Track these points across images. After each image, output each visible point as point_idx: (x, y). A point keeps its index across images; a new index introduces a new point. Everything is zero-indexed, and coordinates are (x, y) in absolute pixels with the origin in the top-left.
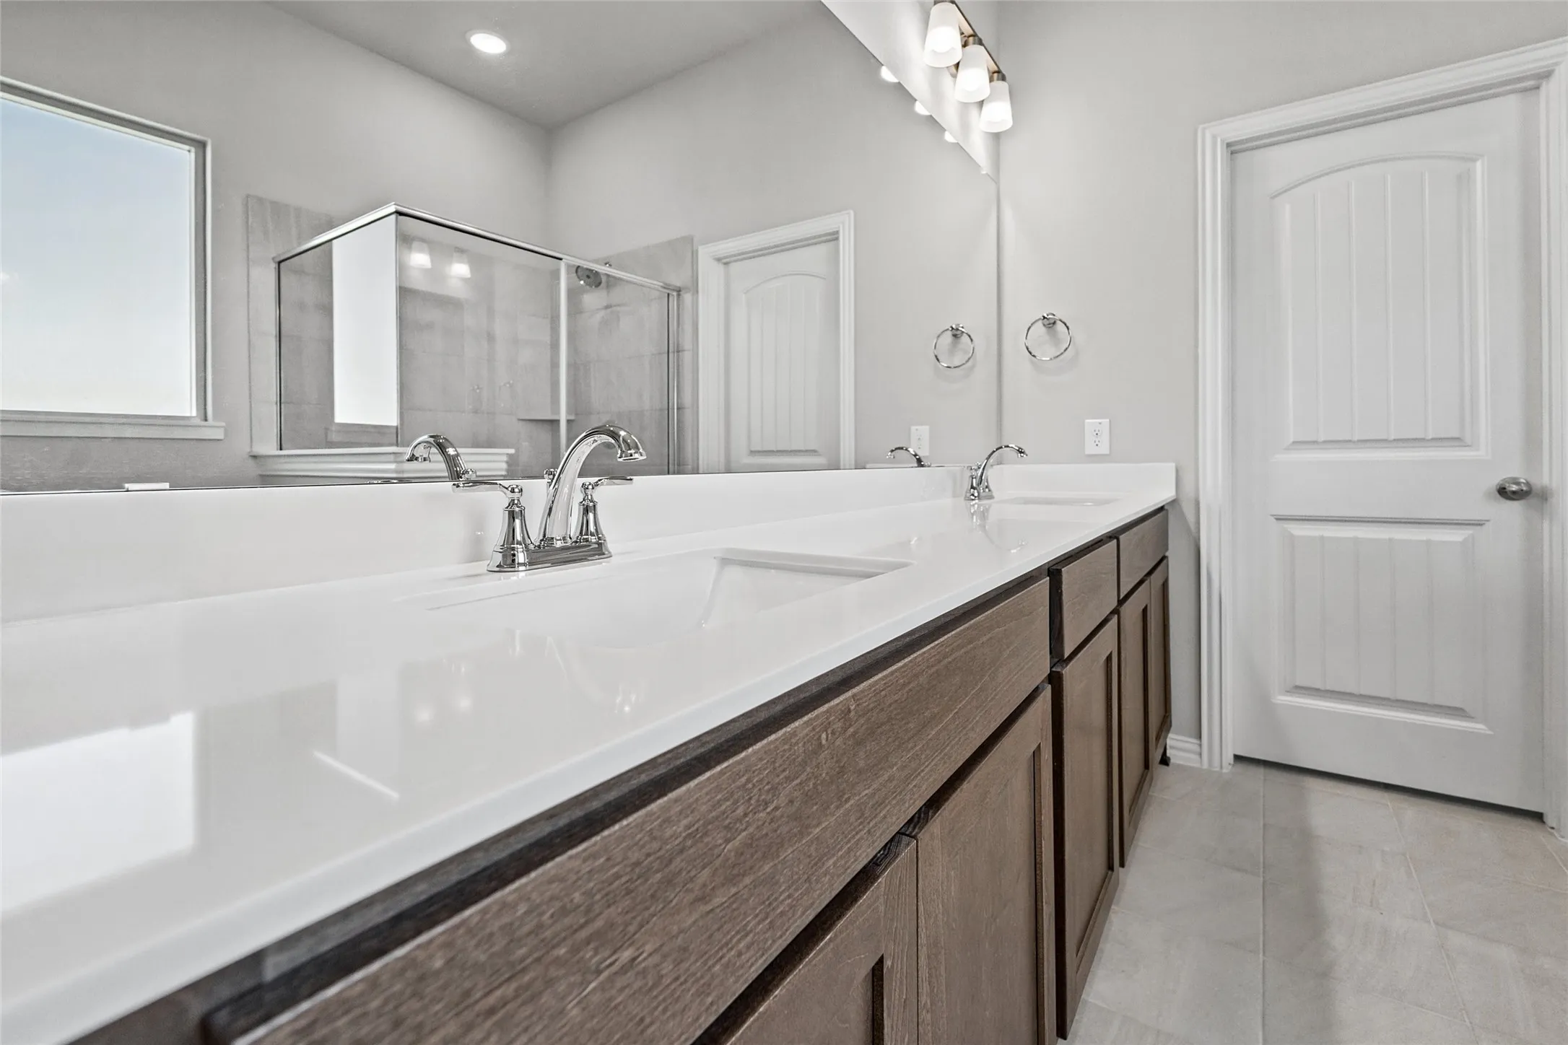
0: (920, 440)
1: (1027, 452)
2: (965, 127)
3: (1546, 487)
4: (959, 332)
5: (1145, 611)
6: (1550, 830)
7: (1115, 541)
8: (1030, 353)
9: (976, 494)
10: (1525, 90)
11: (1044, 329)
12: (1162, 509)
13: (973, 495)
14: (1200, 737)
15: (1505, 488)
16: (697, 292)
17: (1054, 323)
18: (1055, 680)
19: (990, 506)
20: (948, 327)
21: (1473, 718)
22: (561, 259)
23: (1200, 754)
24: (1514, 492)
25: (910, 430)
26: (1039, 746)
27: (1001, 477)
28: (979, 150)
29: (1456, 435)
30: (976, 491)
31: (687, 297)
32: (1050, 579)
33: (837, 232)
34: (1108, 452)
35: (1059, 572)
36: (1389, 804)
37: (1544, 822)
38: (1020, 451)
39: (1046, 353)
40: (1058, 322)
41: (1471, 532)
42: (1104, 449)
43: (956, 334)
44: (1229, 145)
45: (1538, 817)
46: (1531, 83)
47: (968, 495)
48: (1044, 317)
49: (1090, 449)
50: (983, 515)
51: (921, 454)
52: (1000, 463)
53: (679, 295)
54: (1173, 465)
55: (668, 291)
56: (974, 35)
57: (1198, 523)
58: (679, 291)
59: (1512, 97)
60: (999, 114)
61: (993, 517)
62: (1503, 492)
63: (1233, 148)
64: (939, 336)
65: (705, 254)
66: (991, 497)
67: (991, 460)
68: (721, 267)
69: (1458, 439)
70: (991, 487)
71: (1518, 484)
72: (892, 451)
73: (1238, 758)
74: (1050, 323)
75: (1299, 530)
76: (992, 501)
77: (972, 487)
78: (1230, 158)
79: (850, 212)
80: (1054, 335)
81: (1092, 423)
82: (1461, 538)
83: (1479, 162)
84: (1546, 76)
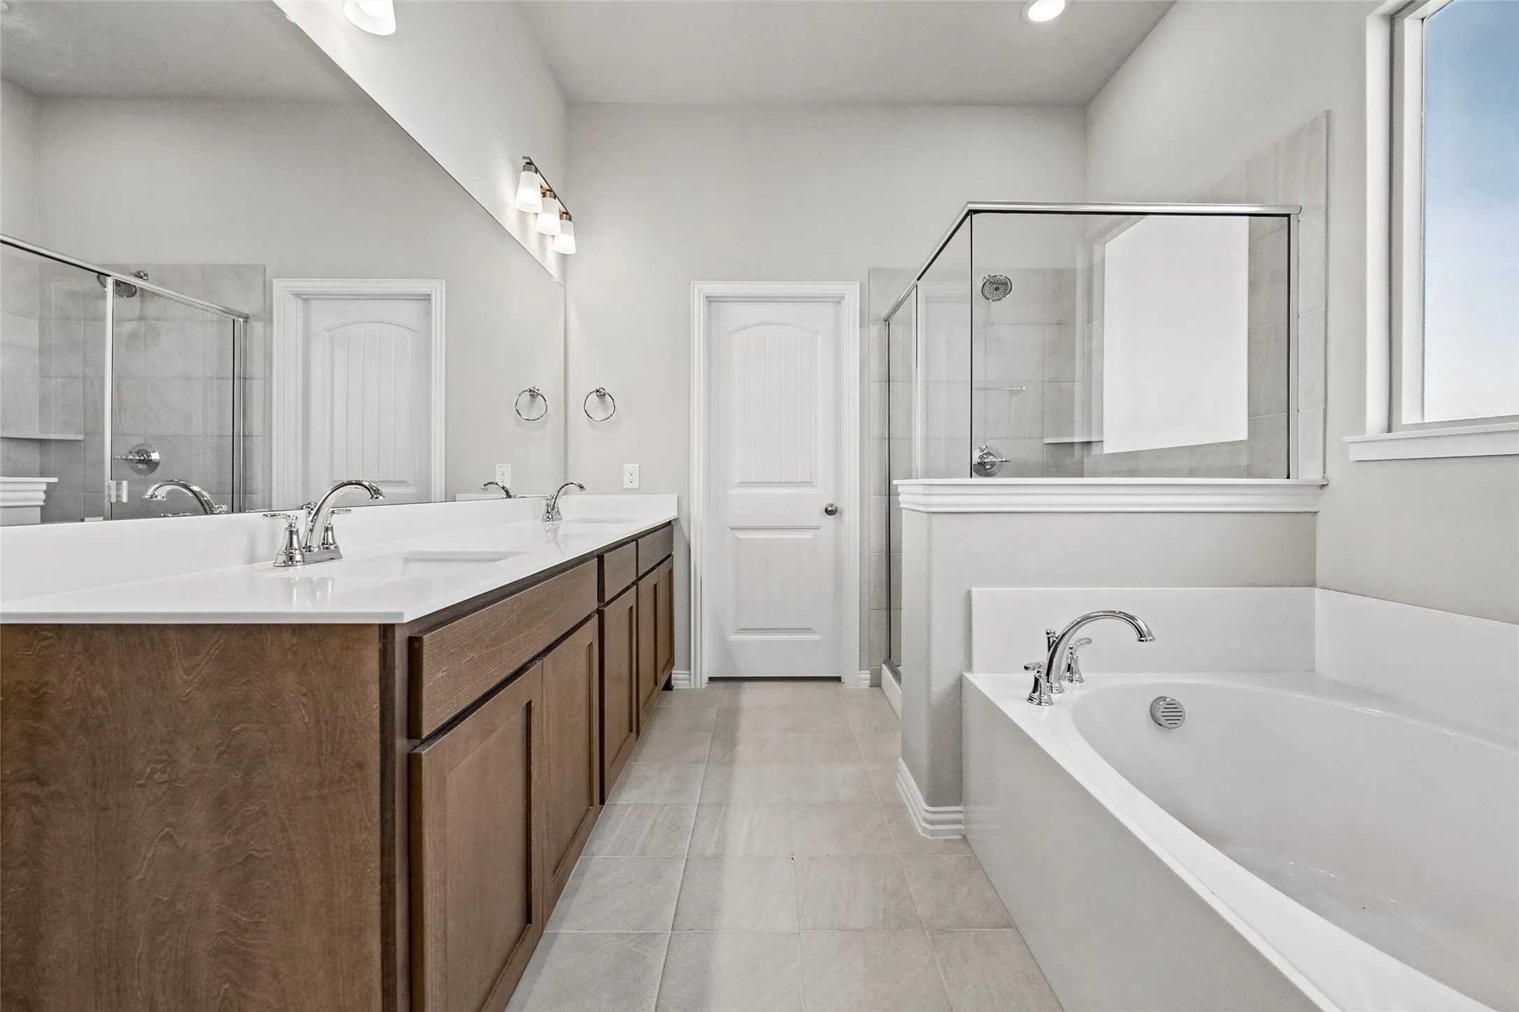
0: (504, 475)
1: (585, 488)
2: (543, 248)
3: (841, 510)
4: (535, 394)
5: (655, 586)
6: (843, 685)
7: (635, 542)
8: (588, 415)
9: (550, 517)
10: (835, 302)
11: (596, 399)
12: (670, 523)
13: (548, 517)
14: (689, 669)
15: (827, 509)
16: (271, 321)
17: (604, 395)
18: (600, 613)
19: (560, 526)
20: (527, 388)
21: (815, 632)
22: (109, 276)
23: (690, 680)
24: (830, 511)
25: (500, 467)
26: (592, 643)
27: (569, 504)
28: (552, 265)
29: (809, 480)
30: (550, 515)
31: (257, 327)
32: (598, 561)
33: (429, 295)
34: (637, 486)
35: (603, 556)
37: (841, 682)
38: (581, 487)
39: (598, 415)
40: (607, 395)
41: (815, 533)
42: (634, 485)
43: (533, 394)
44: (707, 297)
45: (838, 679)
46: (837, 300)
47: (545, 517)
48: (598, 391)
49: (627, 485)
50: (555, 530)
51: (507, 486)
52: (565, 494)
53: (246, 322)
54: (676, 496)
55: (234, 317)
56: (551, 190)
57: (689, 533)
58: (246, 318)
59: (831, 304)
60: (566, 242)
61: (561, 533)
62: (827, 511)
63: (710, 299)
64: (520, 395)
65: (280, 287)
66: (561, 519)
67: (561, 493)
68: (300, 302)
69: (810, 482)
70: (560, 511)
71: (832, 507)
72: (485, 485)
73: (711, 679)
74: (601, 394)
75: (742, 535)
76: (561, 521)
77: (548, 512)
78: (709, 305)
79: (441, 283)
80: (604, 403)
81: (628, 467)
82: (810, 536)
83: (819, 335)
84: (843, 298)
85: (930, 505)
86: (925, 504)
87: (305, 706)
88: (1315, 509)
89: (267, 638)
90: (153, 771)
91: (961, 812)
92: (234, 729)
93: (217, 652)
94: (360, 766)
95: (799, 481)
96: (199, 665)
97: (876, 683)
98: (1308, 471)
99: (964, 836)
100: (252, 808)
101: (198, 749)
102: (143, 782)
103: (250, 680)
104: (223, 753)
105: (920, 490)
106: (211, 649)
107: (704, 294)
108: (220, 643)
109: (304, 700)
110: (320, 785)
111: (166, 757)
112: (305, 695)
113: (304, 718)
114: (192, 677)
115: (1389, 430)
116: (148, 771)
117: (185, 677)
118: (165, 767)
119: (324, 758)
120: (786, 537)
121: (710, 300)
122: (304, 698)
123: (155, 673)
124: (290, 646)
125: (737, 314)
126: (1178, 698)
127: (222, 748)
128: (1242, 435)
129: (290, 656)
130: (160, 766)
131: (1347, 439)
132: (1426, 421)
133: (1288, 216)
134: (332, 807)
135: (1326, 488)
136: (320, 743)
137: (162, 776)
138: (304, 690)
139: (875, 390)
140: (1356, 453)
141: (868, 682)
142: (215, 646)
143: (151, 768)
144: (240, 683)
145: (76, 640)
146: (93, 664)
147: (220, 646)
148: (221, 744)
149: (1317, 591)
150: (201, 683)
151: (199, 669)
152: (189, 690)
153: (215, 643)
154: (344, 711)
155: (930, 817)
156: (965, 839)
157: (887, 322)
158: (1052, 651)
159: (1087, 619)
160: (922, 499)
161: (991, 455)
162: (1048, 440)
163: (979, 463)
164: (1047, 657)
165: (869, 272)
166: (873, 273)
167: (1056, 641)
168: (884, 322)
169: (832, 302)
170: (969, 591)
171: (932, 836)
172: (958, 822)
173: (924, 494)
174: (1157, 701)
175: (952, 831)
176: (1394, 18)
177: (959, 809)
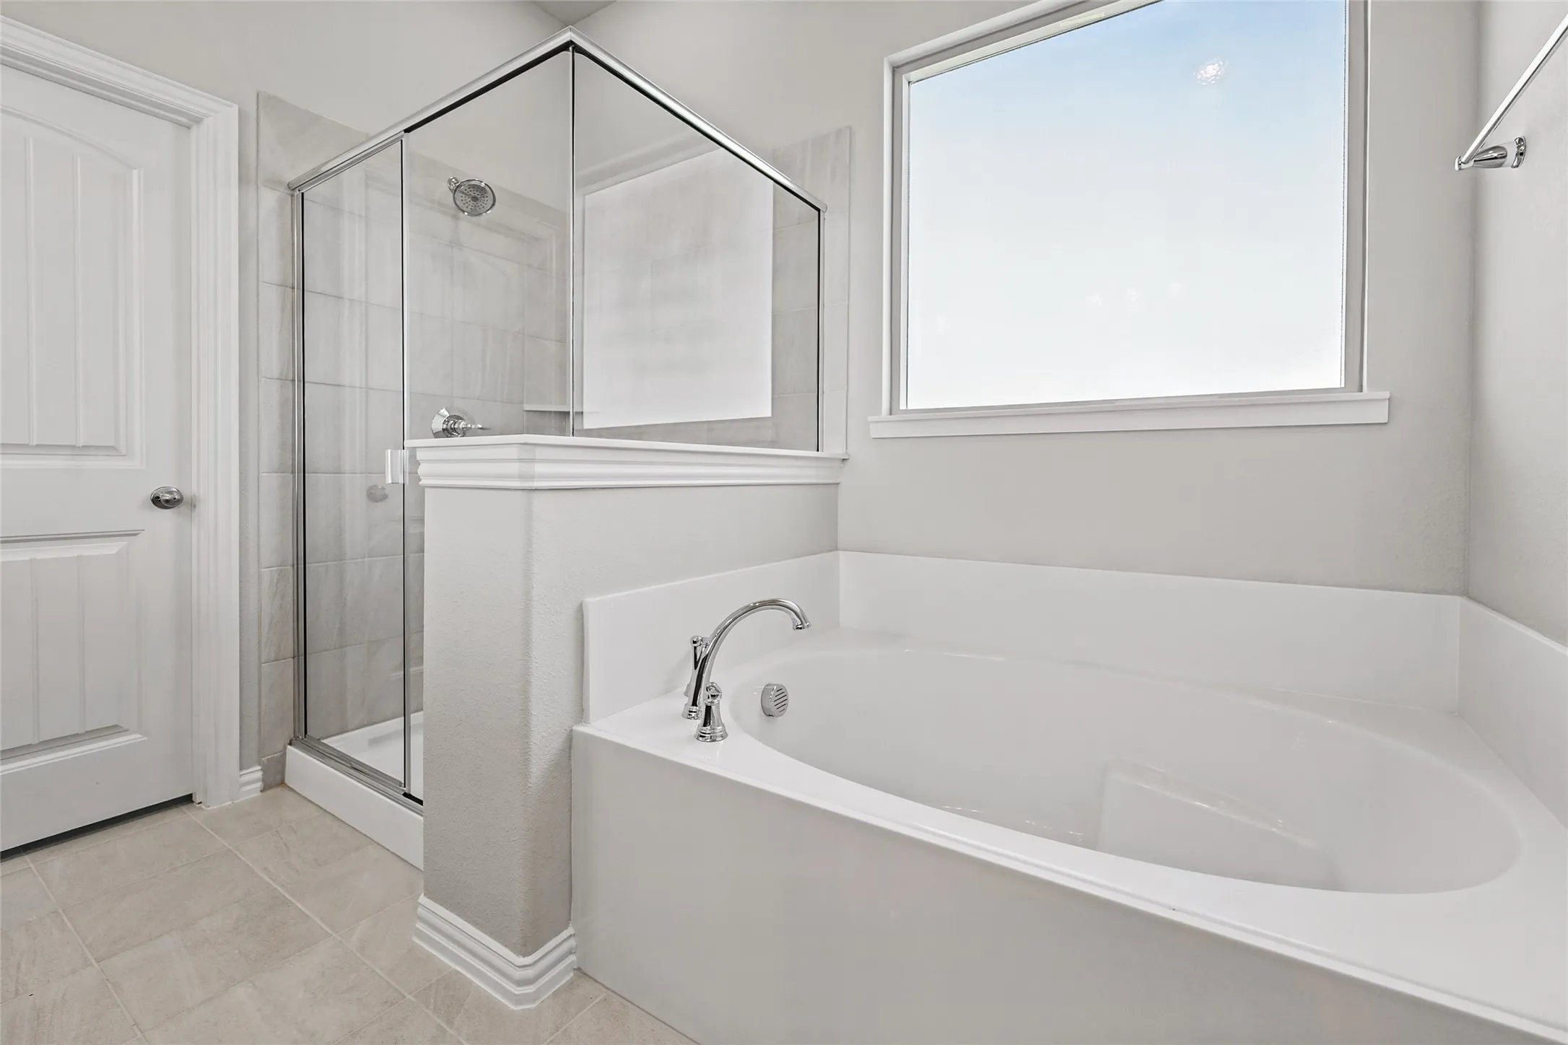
3: (194, 496)
6: (198, 805)
10: (177, 123)
15: (159, 498)
21: (127, 730)
24: (167, 501)
29: (111, 444)
36: (32, 866)
37: (193, 802)
41: (125, 543)
45: (188, 799)
46: (185, 120)
62: (156, 501)
69: (112, 448)
71: (171, 493)
82: (114, 552)
83: (135, 172)
84: (198, 121)
85: (532, 477)
86: (522, 477)
88: (838, 481)
91: (570, 937)
97: (275, 779)
98: (832, 447)
99: (575, 969)
115: (891, 414)
120: (40, 556)
126: (784, 682)
128: (768, 412)
131: (870, 419)
132: (909, 408)
133: (818, 208)
135: (846, 462)
139: (272, 301)
140: (876, 432)
141: (259, 785)
149: (842, 555)
155: (530, 973)
156: (580, 972)
157: (297, 193)
158: (701, 665)
159: (736, 618)
160: (515, 468)
161: (461, 419)
162: (527, 407)
163: (444, 430)
164: (690, 674)
165: (258, 95)
166: (265, 102)
167: (705, 651)
168: (290, 192)
169: (172, 121)
170: (581, 604)
171: (534, 1001)
172: (570, 952)
173: (520, 460)
174: (765, 693)
175: (562, 974)
176: (896, 69)
177: (570, 931)
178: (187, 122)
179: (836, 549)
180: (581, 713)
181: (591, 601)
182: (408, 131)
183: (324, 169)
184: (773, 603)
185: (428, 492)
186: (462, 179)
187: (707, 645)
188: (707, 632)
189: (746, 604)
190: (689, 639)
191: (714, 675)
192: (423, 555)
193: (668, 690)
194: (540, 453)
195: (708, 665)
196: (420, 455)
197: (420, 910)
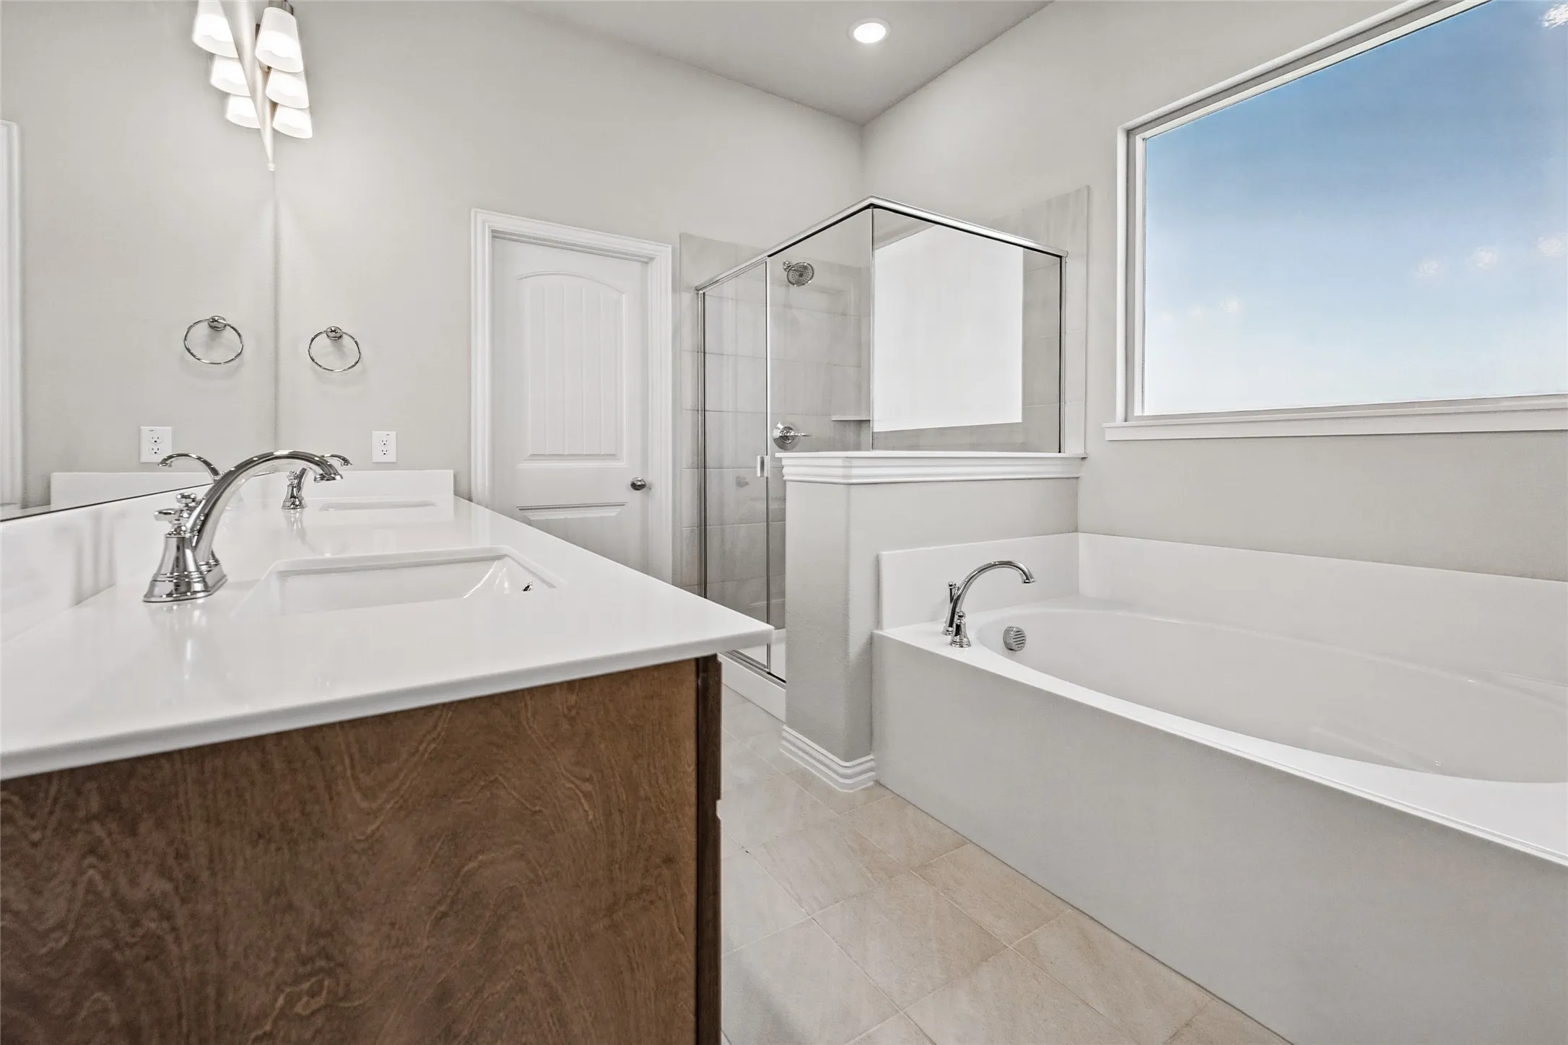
0: (157, 443)
1: (350, 461)
3: (651, 484)
4: (221, 325)
8: (313, 360)
9: (297, 503)
10: (642, 262)
11: (327, 341)
13: (294, 503)
15: (635, 484)
17: (341, 337)
20: (206, 317)
24: (639, 485)
25: (139, 431)
29: (613, 453)
30: (297, 500)
34: (395, 460)
38: (345, 460)
39: (333, 363)
40: (344, 336)
41: (619, 510)
42: (391, 457)
43: (215, 326)
44: (493, 231)
46: (646, 260)
47: (289, 504)
48: (330, 331)
49: (378, 457)
54: (452, 471)
59: (638, 264)
62: (633, 486)
64: (192, 325)
69: (614, 455)
71: (640, 481)
74: (336, 335)
75: (534, 516)
77: (293, 496)
78: (492, 240)
79: (9, 128)
80: (340, 348)
81: (378, 435)
82: (614, 514)
83: (624, 295)
84: (652, 259)
85: (850, 477)
86: (844, 477)
87: (588, 796)
88: (1078, 476)
89: (526, 706)
90: (291, 1001)
91: (872, 760)
92: (466, 869)
93: (433, 746)
94: (669, 861)
95: (602, 453)
96: (396, 776)
98: (1073, 447)
99: (876, 781)
100: (499, 988)
101: (393, 924)
102: (268, 1028)
103: (496, 779)
104: (444, 915)
105: (840, 462)
106: (421, 742)
107: (489, 227)
108: (439, 729)
109: (587, 787)
110: (610, 910)
111: (321, 963)
112: (589, 780)
113: (587, 816)
114: (379, 801)
115: (1126, 421)
116: (281, 1001)
117: (364, 805)
118: (321, 983)
119: (617, 866)
120: (586, 516)
121: (496, 235)
122: (587, 784)
123: (297, 815)
124: (566, 711)
125: (527, 258)
126: (1021, 627)
127: (442, 908)
128: (1018, 418)
129: (565, 726)
130: (305, 986)
131: (1105, 425)
132: (1146, 414)
133: (1060, 257)
134: (629, 934)
135: (1085, 460)
136: (612, 845)
137: (312, 1001)
138: (587, 773)
139: (688, 361)
140: (1110, 436)
142: (429, 738)
143: (287, 996)
144: (477, 789)
145: (79, 793)
146: (134, 833)
147: (439, 735)
148: (439, 902)
149: (1081, 536)
150: (401, 808)
151: (397, 782)
152: (374, 827)
153: (429, 732)
154: (647, 788)
155: (849, 771)
156: (878, 783)
157: (700, 292)
158: (955, 601)
159: (982, 570)
160: (840, 471)
161: (791, 429)
162: (834, 418)
163: (780, 437)
164: (949, 607)
165: (680, 236)
166: (684, 238)
167: (957, 593)
168: (696, 292)
169: (639, 261)
170: (878, 555)
171: (851, 789)
172: (871, 770)
173: (844, 467)
174: (1008, 631)
175: (866, 780)
176: (1130, 133)
177: (871, 757)
178: (647, 261)
179: (1076, 531)
180: (878, 623)
181: (885, 554)
182: (770, 256)
183: (717, 279)
184: (1009, 564)
185: (789, 485)
186: (794, 262)
187: (958, 589)
188: (959, 582)
189: (988, 562)
190: (948, 582)
191: (964, 607)
192: (785, 524)
193: (933, 619)
194: (855, 463)
195: (960, 602)
196: (784, 462)
197: (785, 734)
